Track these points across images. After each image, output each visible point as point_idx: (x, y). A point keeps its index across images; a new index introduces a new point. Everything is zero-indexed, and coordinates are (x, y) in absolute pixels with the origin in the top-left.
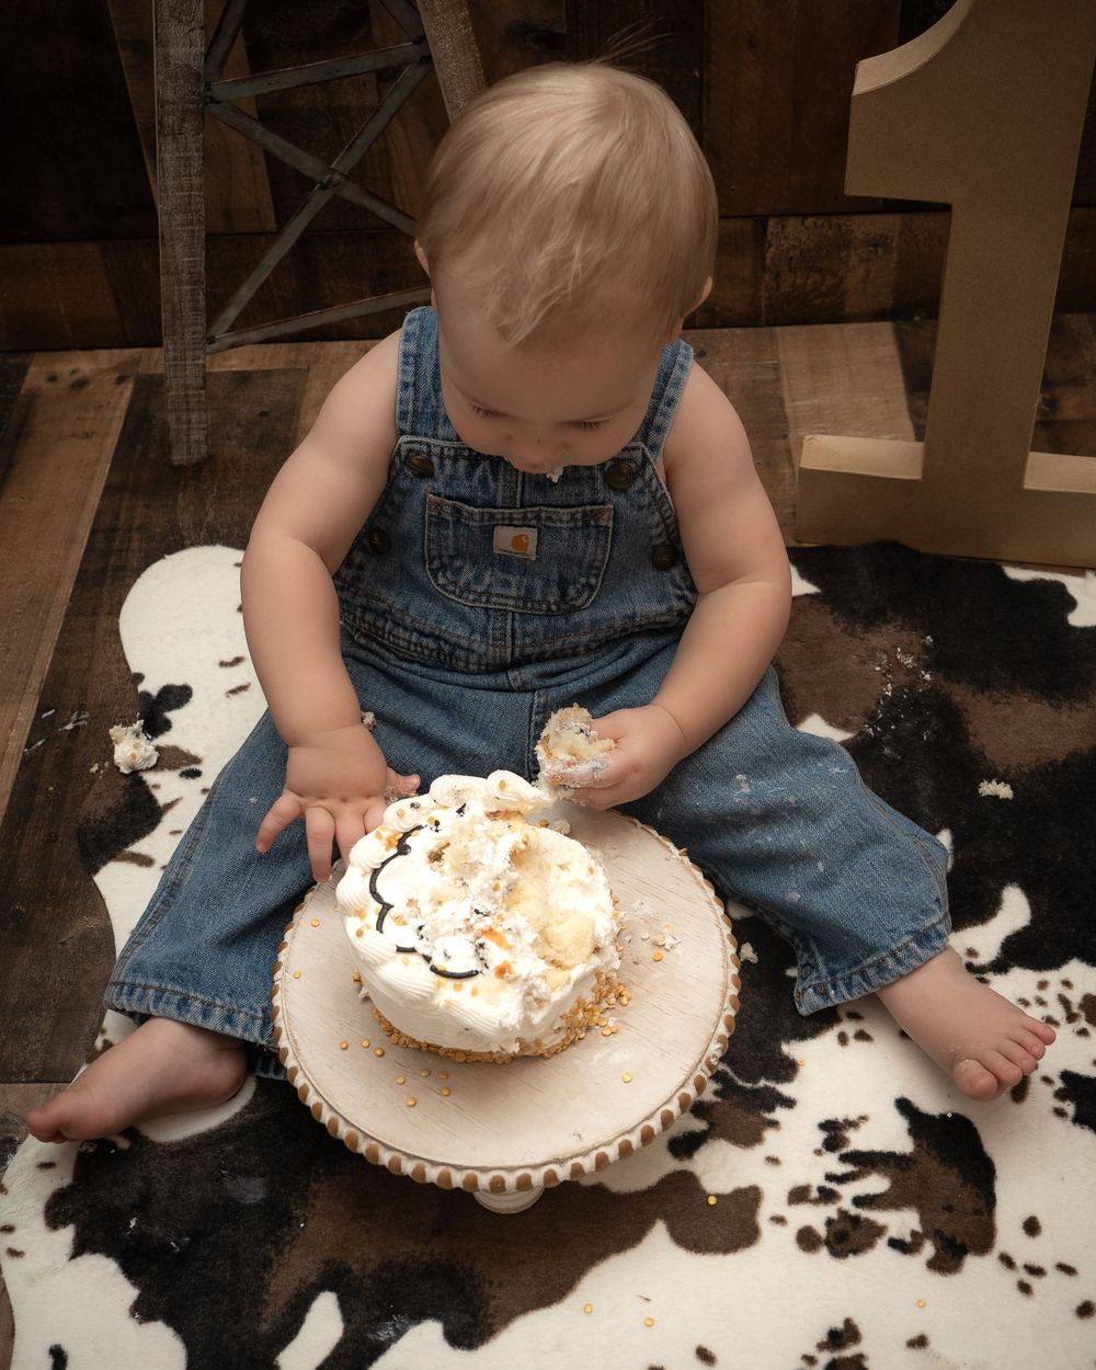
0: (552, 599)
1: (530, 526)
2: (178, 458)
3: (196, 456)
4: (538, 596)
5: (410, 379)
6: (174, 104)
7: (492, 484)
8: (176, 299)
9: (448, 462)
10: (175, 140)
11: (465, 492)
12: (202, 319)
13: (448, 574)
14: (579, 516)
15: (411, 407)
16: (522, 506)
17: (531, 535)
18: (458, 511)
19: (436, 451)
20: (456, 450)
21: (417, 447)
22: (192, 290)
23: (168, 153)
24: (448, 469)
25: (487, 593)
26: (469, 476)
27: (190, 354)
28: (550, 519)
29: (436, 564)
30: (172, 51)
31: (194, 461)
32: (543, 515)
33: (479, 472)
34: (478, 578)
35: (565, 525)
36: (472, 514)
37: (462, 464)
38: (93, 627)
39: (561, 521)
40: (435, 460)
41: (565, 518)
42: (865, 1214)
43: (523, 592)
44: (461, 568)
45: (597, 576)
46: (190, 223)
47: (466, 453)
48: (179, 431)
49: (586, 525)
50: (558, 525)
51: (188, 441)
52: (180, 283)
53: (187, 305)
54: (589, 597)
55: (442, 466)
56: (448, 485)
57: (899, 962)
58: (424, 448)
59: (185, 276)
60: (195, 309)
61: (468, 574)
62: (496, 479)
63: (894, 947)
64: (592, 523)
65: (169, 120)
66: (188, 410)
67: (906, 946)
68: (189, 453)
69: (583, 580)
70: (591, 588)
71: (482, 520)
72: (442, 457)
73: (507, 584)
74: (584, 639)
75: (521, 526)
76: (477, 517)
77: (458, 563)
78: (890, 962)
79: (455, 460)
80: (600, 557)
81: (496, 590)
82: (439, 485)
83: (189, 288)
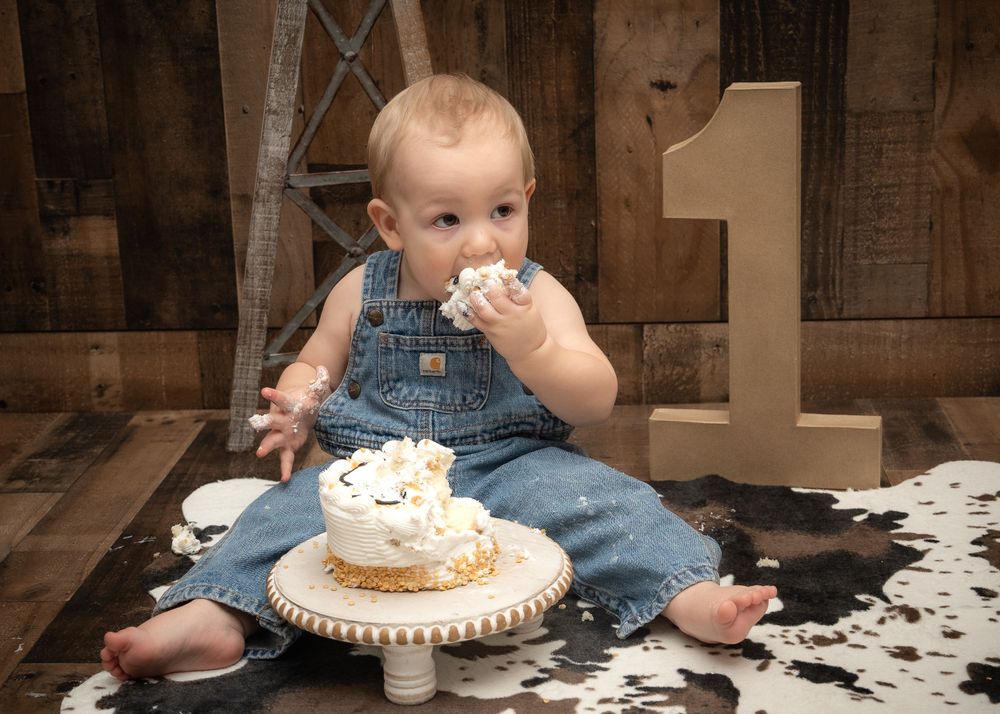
0: (457, 402)
1: (441, 352)
2: (233, 445)
3: (245, 445)
4: (449, 401)
5: (371, 273)
6: (267, 181)
7: (417, 321)
8: (250, 318)
9: (391, 310)
10: (264, 205)
11: (401, 327)
12: (264, 336)
13: (393, 394)
14: (470, 341)
15: (370, 286)
16: (435, 335)
17: (442, 357)
18: (397, 340)
19: (385, 304)
20: (396, 302)
21: (374, 304)
22: (261, 312)
23: (259, 214)
24: (392, 314)
25: (417, 401)
26: (404, 317)
27: (252, 360)
28: (452, 344)
29: (386, 388)
30: (271, 148)
31: (243, 449)
32: (448, 341)
33: (410, 314)
34: (411, 393)
35: (461, 349)
36: (405, 340)
37: (400, 310)
38: (164, 508)
39: (459, 346)
40: (384, 310)
41: (462, 342)
42: (647, 708)
43: (439, 399)
44: (401, 389)
45: (485, 389)
46: (265, 263)
47: (402, 304)
48: (237, 422)
49: (475, 349)
50: (457, 348)
51: (242, 432)
52: (253, 306)
53: (256, 323)
54: (481, 403)
55: (388, 313)
56: (392, 325)
57: (679, 581)
58: (378, 304)
59: (257, 301)
60: (260, 327)
61: (405, 391)
62: (419, 317)
63: (676, 573)
64: (478, 347)
65: (262, 192)
66: (245, 406)
67: (684, 573)
68: (241, 442)
69: (477, 391)
70: (482, 397)
71: (411, 345)
72: (388, 307)
73: (430, 394)
74: (479, 428)
75: (436, 352)
76: (408, 342)
77: (399, 385)
78: (674, 582)
79: (396, 308)
80: (485, 373)
81: (422, 398)
82: (387, 327)
83: (259, 310)
